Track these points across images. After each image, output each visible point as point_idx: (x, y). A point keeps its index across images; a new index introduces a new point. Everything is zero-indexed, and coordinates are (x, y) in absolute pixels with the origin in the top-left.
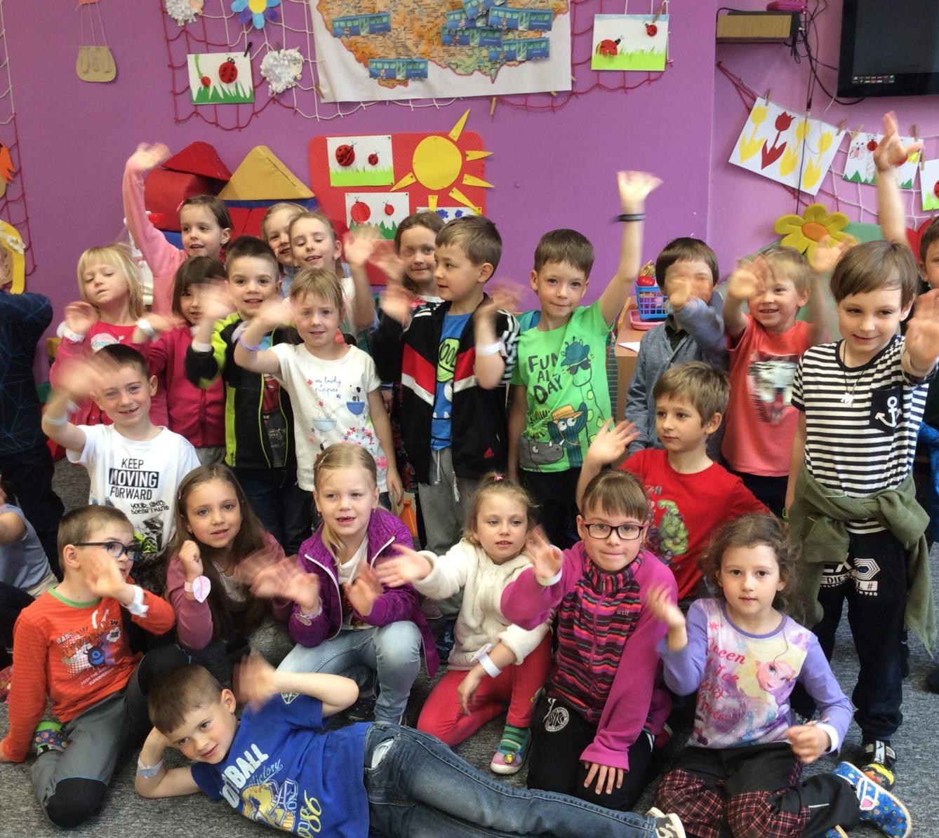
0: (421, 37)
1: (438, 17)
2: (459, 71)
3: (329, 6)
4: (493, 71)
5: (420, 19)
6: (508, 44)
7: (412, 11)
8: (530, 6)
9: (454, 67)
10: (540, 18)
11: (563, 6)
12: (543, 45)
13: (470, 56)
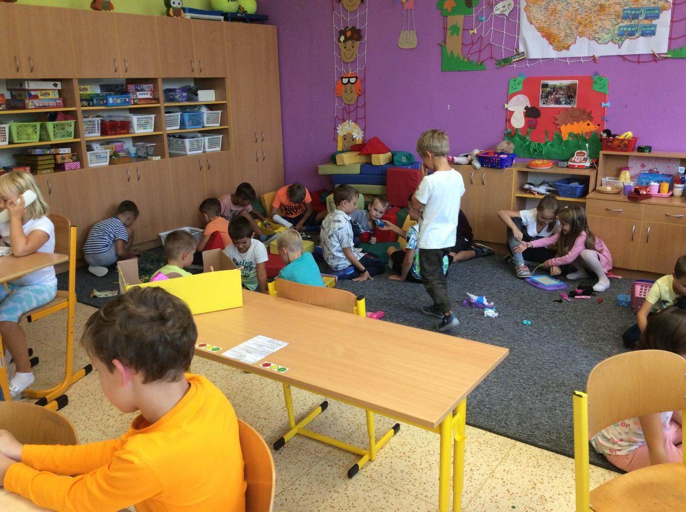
0: (580, 23)
1: (591, 13)
2: (600, 41)
3: (531, 8)
4: (620, 42)
5: (580, 14)
6: (631, 27)
7: (577, 10)
8: (647, 6)
9: (597, 39)
10: (653, 12)
11: (667, 6)
12: (652, 28)
13: (608, 34)
